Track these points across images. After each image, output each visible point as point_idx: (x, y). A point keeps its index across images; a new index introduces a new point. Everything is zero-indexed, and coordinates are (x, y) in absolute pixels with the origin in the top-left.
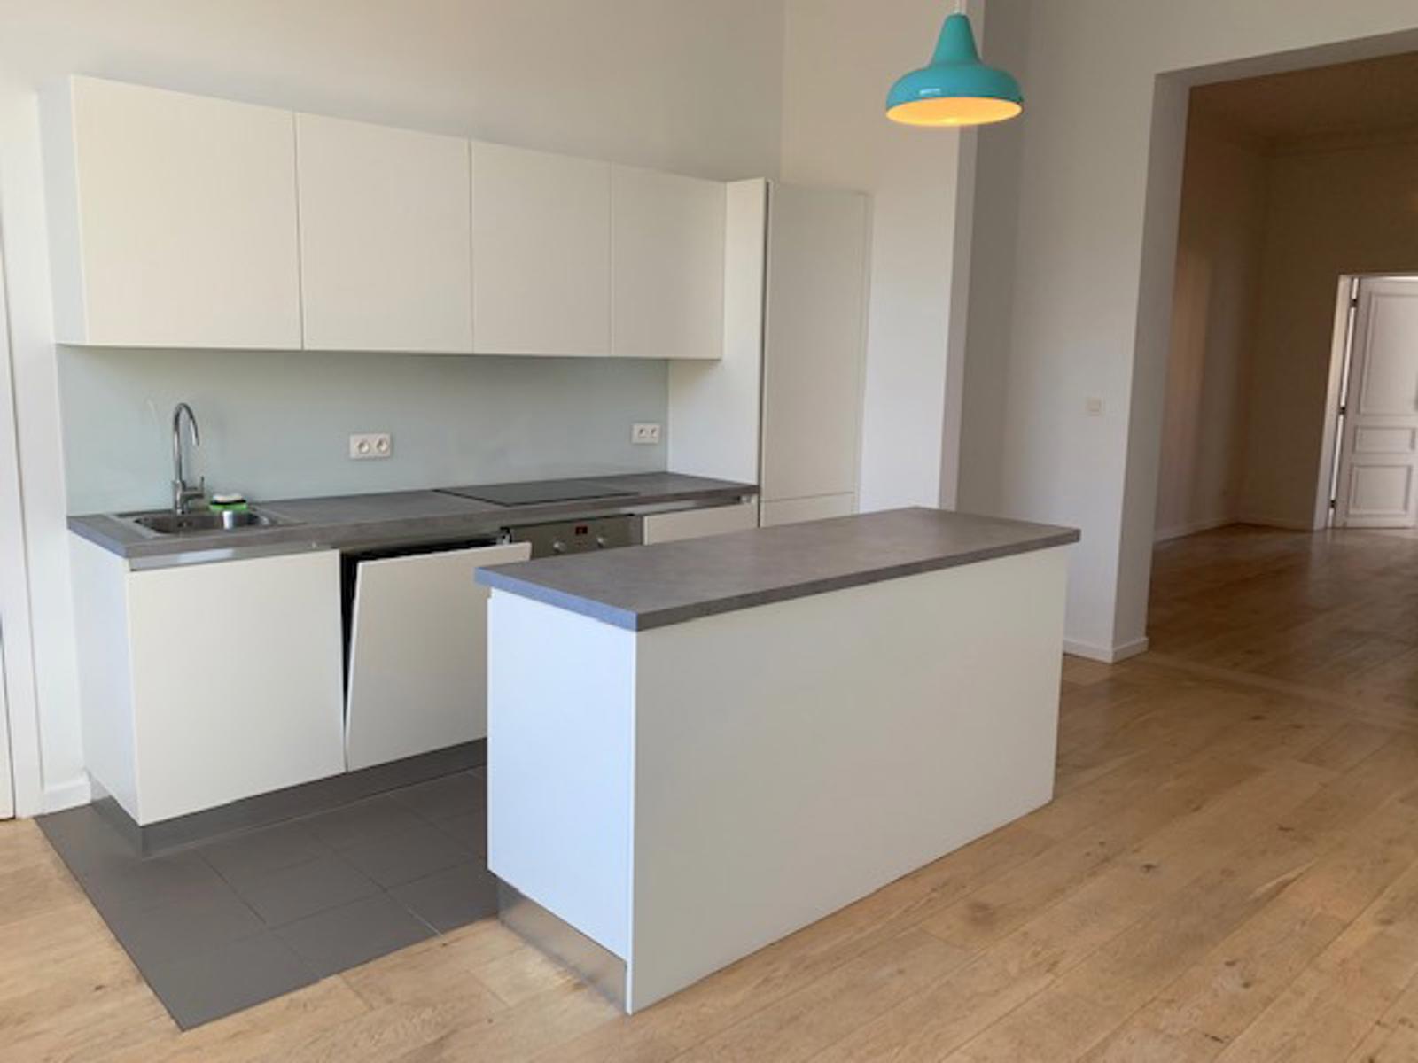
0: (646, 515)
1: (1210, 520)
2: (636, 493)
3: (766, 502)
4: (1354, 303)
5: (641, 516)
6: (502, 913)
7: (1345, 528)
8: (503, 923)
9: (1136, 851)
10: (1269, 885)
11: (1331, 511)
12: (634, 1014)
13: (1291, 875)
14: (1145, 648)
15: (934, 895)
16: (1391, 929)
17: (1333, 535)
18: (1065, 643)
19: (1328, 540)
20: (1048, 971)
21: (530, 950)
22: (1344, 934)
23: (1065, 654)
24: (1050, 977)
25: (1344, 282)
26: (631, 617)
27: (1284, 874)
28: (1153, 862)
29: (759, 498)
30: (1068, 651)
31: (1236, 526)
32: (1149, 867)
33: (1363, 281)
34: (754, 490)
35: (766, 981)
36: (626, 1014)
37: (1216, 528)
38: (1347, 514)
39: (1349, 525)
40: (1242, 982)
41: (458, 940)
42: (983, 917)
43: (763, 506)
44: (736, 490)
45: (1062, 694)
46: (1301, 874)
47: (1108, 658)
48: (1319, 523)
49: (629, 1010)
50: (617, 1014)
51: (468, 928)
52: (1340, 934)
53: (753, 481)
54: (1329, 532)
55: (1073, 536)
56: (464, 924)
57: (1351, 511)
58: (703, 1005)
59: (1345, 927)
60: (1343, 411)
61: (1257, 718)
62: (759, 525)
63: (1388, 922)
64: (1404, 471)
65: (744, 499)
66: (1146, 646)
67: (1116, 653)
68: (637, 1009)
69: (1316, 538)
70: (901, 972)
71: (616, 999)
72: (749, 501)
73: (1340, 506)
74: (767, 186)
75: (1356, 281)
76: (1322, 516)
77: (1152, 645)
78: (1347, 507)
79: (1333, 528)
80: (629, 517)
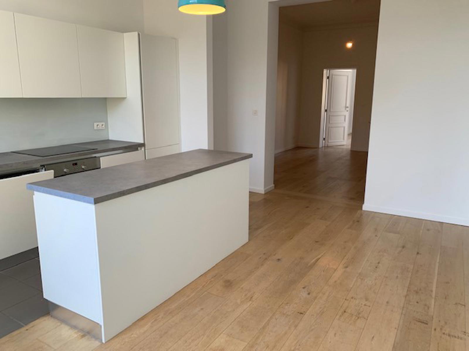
0: (101, 157)
1: (291, 146)
2: (97, 149)
3: (147, 149)
4: (328, 78)
5: (99, 157)
6: (50, 313)
7: (328, 147)
8: (52, 316)
9: (274, 255)
10: (314, 260)
11: (324, 141)
12: (106, 342)
13: (319, 256)
14: (274, 188)
15: (212, 279)
16: (348, 269)
17: (325, 149)
18: (250, 189)
19: (323, 150)
20: (250, 300)
21: (63, 325)
22: (335, 273)
23: (250, 192)
24: (251, 302)
25: (325, 71)
26: (92, 199)
27: (317, 256)
28: (279, 258)
29: (145, 148)
30: (251, 191)
31: (298, 148)
32: (279, 260)
33: (330, 71)
34: (143, 145)
35: (155, 320)
36: (103, 343)
37: (293, 149)
38: (328, 142)
39: (329, 146)
40: (308, 293)
41: (33, 327)
42: (229, 285)
43: (146, 151)
44: (136, 145)
45: (250, 205)
46: (322, 256)
47: (263, 192)
48: (321, 146)
49: (104, 341)
50: (100, 344)
51: (37, 321)
52: (334, 273)
53: (142, 142)
54: (324, 148)
55: (250, 156)
56: (35, 320)
57: (329, 141)
58: (132, 334)
59: (335, 270)
60: (326, 111)
61: (307, 207)
62: (145, 159)
63: (347, 267)
64: (343, 128)
65: (139, 149)
66: (274, 187)
67: (265, 191)
68: (107, 340)
69: (320, 150)
70: (202, 309)
71: (99, 338)
72: (141, 149)
73: (326, 139)
74: (139, 34)
75: (328, 71)
76: (322, 143)
77: (276, 186)
78: (328, 140)
79: (325, 147)
80: (95, 158)
